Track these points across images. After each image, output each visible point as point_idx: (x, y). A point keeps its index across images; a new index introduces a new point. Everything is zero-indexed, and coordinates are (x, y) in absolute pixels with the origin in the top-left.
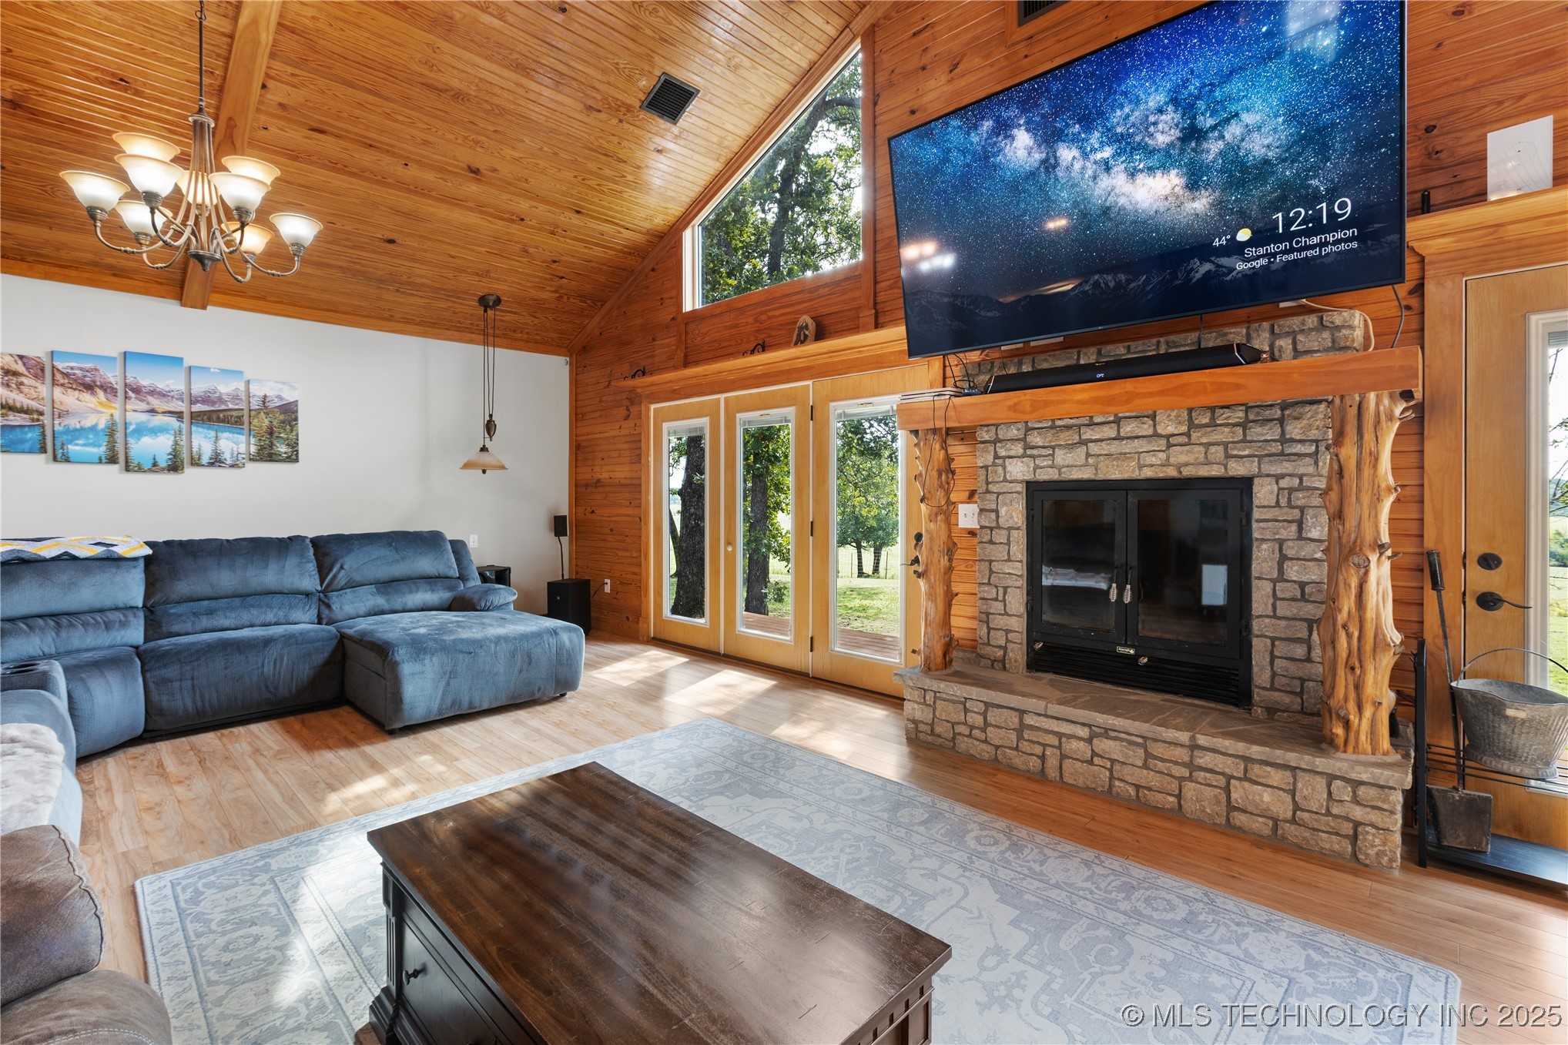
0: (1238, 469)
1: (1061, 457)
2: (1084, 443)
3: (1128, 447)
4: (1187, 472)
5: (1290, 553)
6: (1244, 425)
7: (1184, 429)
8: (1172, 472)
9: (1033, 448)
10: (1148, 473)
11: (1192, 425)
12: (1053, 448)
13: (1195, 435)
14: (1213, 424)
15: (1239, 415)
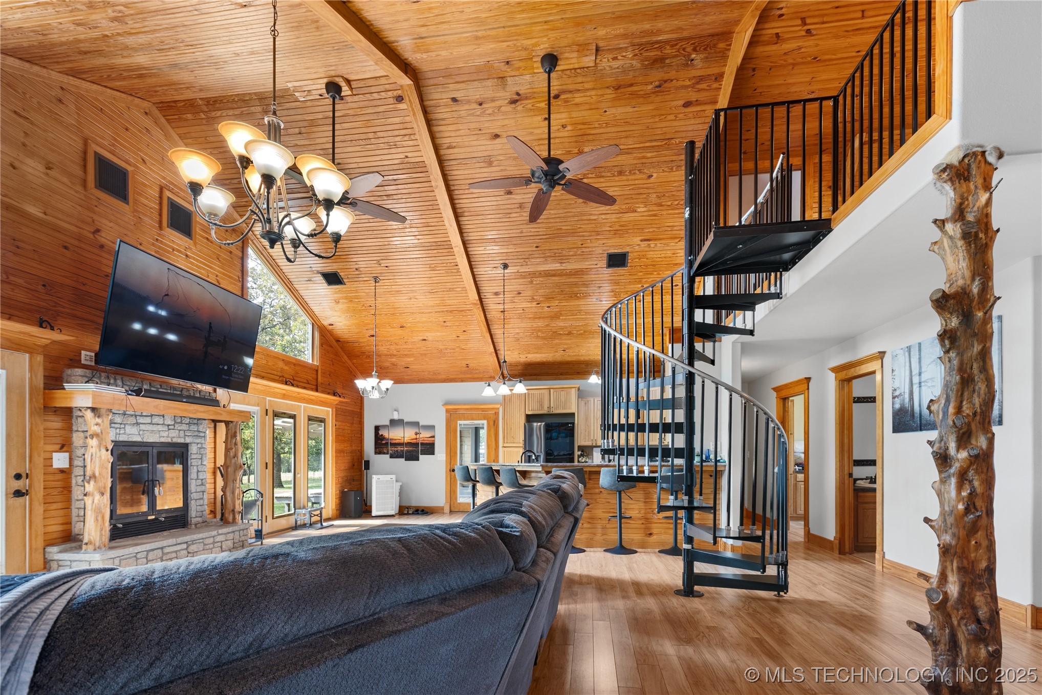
0: (188, 440)
1: (129, 429)
2: (138, 424)
3: (155, 428)
4: (175, 440)
5: (200, 470)
6: (189, 424)
7: (173, 423)
8: (169, 440)
9: (115, 423)
10: (163, 440)
11: (175, 422)
12: (125, 424)
13: (177, 426)
14: (181, 423)
15: (188, 421)
